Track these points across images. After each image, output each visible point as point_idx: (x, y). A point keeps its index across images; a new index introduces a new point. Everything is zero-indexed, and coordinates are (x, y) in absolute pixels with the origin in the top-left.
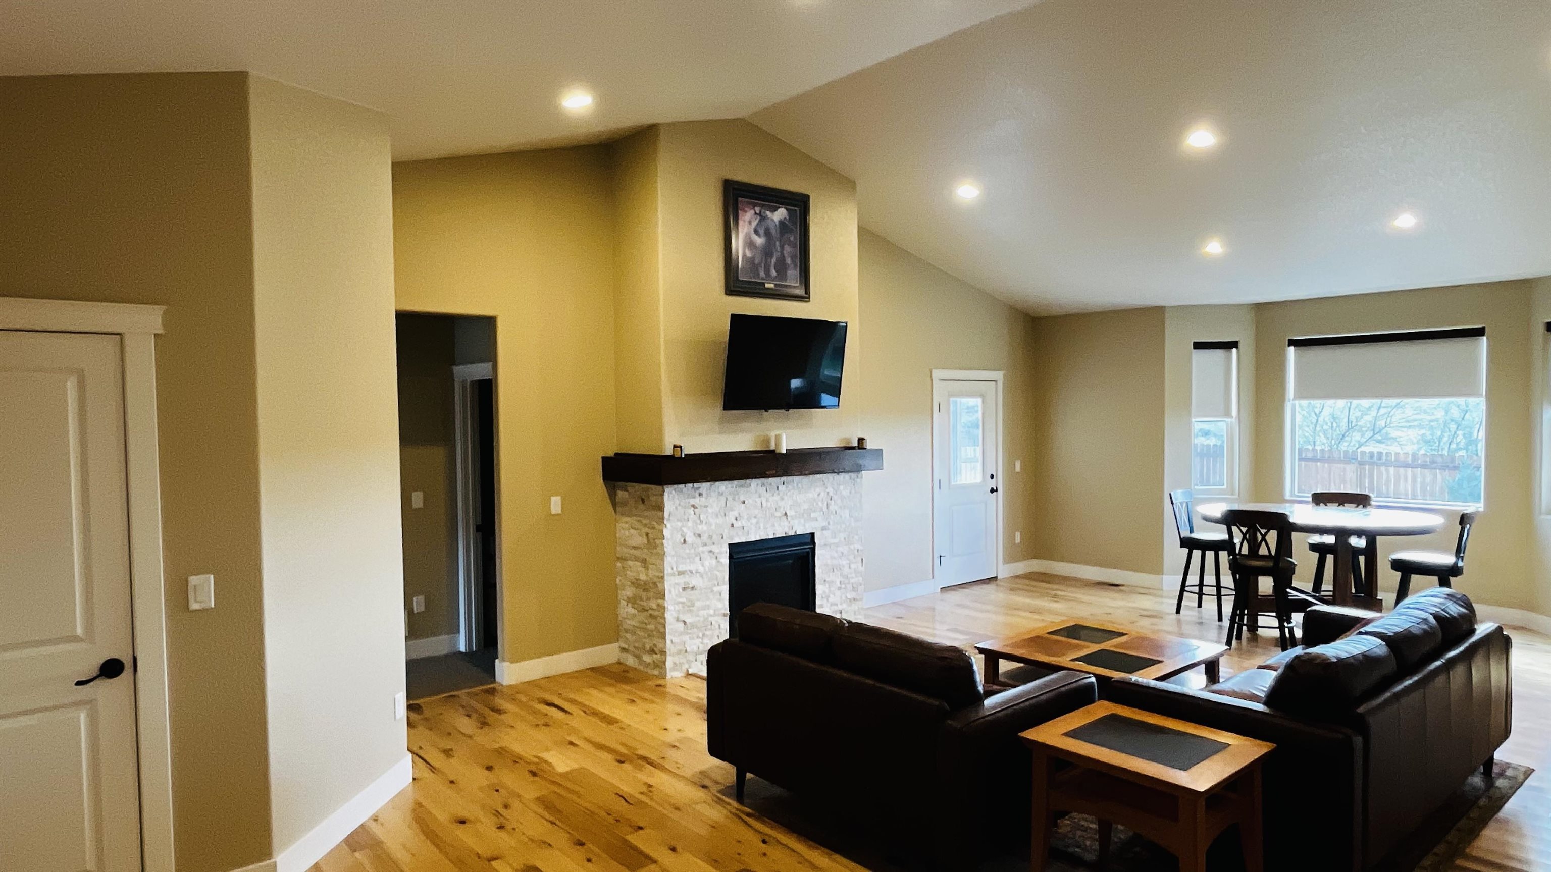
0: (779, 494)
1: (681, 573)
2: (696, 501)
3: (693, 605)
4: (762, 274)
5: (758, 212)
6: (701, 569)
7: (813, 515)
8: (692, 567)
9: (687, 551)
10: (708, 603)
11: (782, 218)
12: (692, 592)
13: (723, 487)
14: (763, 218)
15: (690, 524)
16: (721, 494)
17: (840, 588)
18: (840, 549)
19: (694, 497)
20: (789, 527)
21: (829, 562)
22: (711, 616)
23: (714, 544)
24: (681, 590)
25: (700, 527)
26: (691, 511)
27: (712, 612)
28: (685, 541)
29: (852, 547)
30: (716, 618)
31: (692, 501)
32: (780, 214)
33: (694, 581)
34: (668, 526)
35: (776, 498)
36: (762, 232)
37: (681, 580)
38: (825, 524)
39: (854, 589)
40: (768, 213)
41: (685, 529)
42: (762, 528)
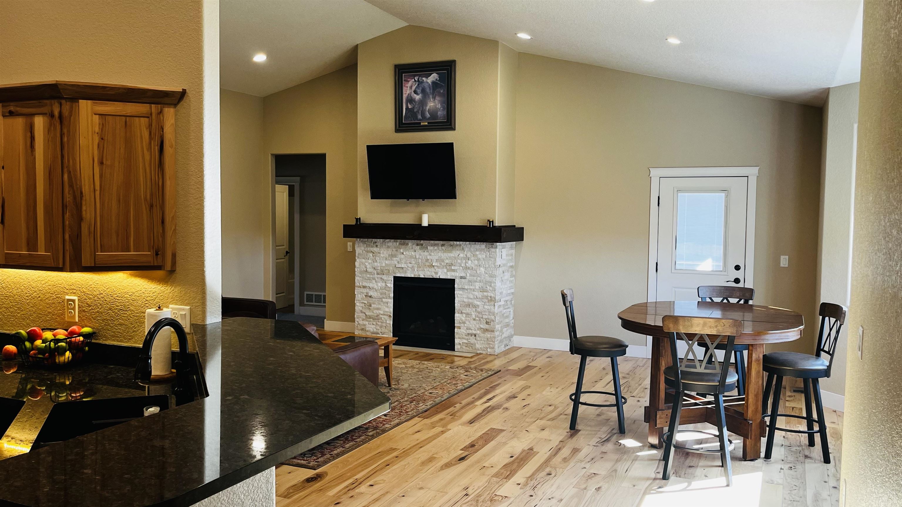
0: (428, 252)
1: (364, 287)
2: (375, 249)
3: (371, 306)
4: (420, 117)
5: (416, 80)
6: (376, 287)
7: (453, 268)
8: (371, 285)
9: (368, 276)
10: (380, 306)
11: (434, 80)
12: (370, 299)
13: (391, 243)
14: (420, 83)
15: (370, 261)
16: (388, 247)
17: (474, 320)
18: (476, 293)
19: (372, 247)
20: (435, 273)
21: (465, 300)
22: (382, 315)
23: (384, 274)
24: (364, 297)
25: (376, 264)
26: (371, 255)
27: (382, 312)
28: (366, 270)
29: (485, 294)
30: (385, 316)
31: (372, 249)
32: (434, 77)
33: (371, 293)
34: (358, 260)
35: (426, 253)
36: (419, 91)
37: (365, 291)
38: (463, 275)
39: (487, 323)
40: (424, 79)
41: (367, 264)
42: (415, 270)
